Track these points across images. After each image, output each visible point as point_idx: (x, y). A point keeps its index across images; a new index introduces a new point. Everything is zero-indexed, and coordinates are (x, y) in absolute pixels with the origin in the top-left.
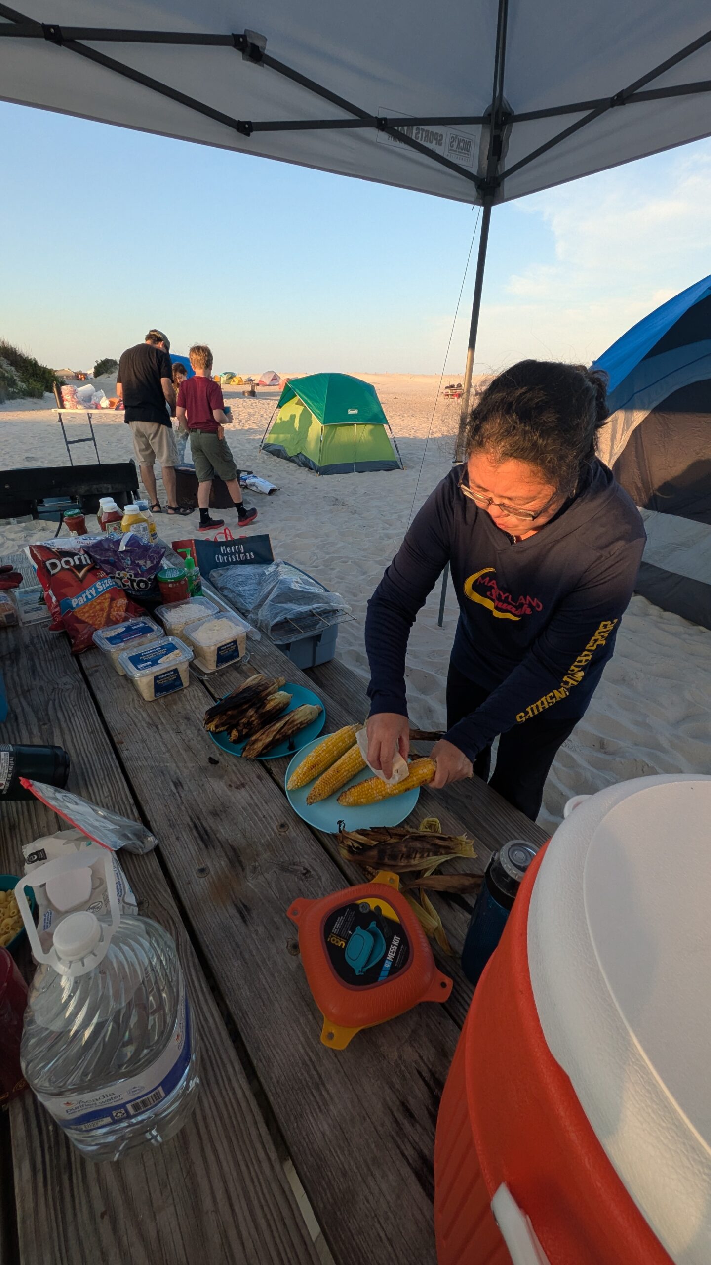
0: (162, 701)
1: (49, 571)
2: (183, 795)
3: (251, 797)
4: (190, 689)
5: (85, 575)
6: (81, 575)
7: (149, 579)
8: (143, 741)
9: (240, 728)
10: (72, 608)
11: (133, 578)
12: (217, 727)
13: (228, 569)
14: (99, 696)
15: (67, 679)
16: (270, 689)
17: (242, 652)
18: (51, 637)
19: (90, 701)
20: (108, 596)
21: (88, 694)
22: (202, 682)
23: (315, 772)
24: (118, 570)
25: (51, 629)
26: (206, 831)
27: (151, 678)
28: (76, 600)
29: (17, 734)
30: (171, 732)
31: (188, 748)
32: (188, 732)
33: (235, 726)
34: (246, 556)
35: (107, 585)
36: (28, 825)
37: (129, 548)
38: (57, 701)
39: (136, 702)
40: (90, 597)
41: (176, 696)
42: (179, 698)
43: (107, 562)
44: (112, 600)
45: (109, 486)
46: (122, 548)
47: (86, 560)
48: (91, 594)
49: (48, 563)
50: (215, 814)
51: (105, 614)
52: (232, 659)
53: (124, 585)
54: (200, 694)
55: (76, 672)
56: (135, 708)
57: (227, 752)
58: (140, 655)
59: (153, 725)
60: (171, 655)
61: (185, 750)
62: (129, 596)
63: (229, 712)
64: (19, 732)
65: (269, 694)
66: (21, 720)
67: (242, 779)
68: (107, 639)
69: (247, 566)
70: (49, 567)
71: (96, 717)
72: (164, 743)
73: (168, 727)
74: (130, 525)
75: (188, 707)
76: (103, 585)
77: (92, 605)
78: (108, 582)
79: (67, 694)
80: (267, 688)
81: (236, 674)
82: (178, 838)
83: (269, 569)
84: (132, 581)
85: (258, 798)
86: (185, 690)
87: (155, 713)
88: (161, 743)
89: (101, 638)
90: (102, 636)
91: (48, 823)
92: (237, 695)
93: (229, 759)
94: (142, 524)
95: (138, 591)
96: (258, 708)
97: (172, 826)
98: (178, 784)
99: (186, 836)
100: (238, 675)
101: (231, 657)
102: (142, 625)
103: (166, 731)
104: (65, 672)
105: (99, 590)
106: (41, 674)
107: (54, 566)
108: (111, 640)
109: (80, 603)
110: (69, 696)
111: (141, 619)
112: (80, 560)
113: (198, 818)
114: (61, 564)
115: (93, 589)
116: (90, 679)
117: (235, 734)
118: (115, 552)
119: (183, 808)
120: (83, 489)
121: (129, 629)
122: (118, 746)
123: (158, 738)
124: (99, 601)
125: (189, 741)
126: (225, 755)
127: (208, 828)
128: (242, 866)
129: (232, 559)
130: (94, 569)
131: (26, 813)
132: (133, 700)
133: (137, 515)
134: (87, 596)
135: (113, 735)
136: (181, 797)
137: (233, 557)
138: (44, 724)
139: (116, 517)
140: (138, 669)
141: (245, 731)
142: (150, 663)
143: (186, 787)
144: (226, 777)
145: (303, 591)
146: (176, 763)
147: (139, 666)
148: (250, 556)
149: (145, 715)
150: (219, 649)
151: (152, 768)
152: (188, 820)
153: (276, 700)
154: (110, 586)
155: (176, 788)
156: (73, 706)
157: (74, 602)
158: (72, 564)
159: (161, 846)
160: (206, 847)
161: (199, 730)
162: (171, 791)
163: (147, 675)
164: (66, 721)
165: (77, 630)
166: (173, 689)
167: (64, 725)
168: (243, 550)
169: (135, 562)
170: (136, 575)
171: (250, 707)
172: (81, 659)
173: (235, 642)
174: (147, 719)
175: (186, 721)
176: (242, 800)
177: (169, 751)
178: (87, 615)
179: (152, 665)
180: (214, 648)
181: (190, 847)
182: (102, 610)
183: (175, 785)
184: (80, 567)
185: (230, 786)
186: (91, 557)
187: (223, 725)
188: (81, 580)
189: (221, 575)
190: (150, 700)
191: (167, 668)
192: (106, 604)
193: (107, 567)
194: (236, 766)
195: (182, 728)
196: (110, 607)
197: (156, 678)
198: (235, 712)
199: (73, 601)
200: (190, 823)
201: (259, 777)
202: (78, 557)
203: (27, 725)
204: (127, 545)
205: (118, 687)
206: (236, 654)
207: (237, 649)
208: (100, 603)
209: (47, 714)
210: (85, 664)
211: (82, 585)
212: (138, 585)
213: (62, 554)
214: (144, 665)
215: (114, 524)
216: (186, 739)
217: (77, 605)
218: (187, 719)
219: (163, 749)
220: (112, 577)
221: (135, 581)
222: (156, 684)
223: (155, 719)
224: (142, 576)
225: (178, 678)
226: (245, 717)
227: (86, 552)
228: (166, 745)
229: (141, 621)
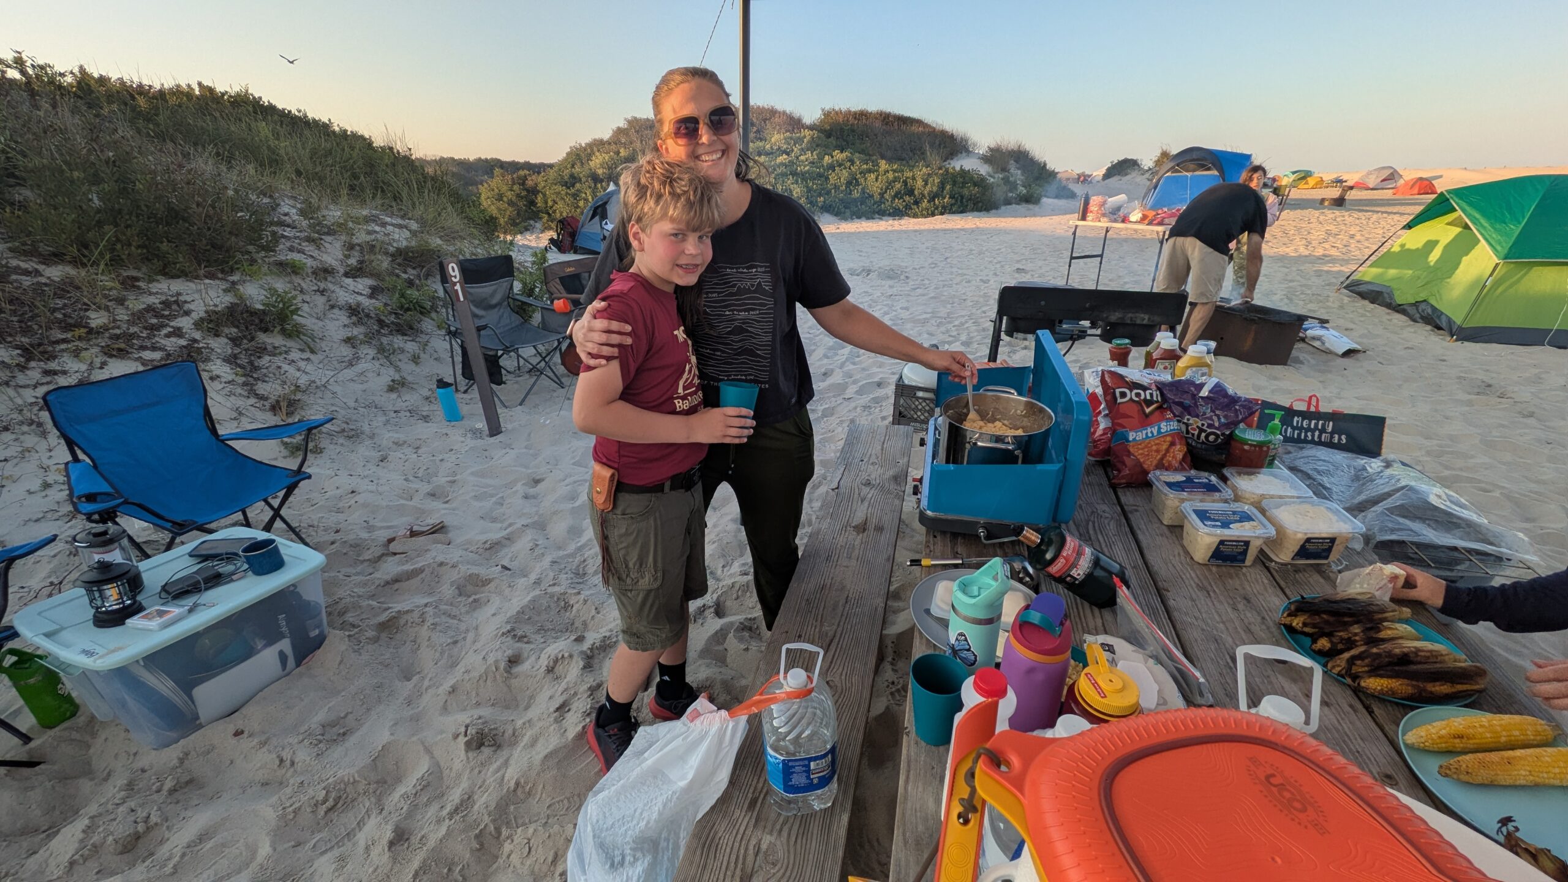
0: (1214, 569)
1: (1116, 399)
4: (1252, 571)
5: (1152, 412)
6: (1148, 410)
7: (1223, 434)
8: (1193, 600)
9: (1335, 640)
10: (1128, 441)
11: (1204, 427)
12: (1305, 624)
14: (1141, 537)
15: (1102, 508)
16: (1387, 615)
17: (1334, 556)
19: (1130, 536)
20: (1169, 439)
21: (1127, 529)
22: (1268, 568)
23: (1458, 744)
24: (1189, 414)
27: (1217, 540)
28: (1134, 434)
30: (1226, 605)
33: (1329, 635)
34: (1333, 438)
35: (1172, 428)
37: (1212, 395)
39: (1183, 557)
40: (1150, 435)
41: (1232, 571)
42: (1237, 575)
43: (1180, 404)
44: (1172, 444)
45: (1146, 317)
46: (1204, 393)
47: (1157, 396)
48: (1152, 432)
49: (1118, 391)
51: (1159, 457)
52: (1315, 558)
53: (1188, 432)
54: (1266, 581)
55: (1117, 505)
56: (1181, 562)
58: (1206, 511)
59: (1201, 588)
60: (1245, 525)
61: (1245, 630)
62: (1190, 447)
63: (1325, 616)
65: (1386, 620)
68: (1164, 483)
70: (1118, 394)
71: (1137, 553)
72: (1217, 612)
73: (1222, 598)
75: (1249, 589)
76: (1168, 426)
77: (1149, 443)
79: (1106, 522)
80: (1385, 612)
81: (1319, 577)
84: (1201, 430)
86: (1244, 570)
87: (1206, 578)
88: (1213, 610)
89: (1158, 480)
90: (1161, 478)
92: (1336, 602)
95: (1203, 442)
96: (1371, 629)
100: (1322, 580)
101: (1318, 556)
102: (1205, 481)
103: (1220, 602)
104: (1102, 500)
105: (1162, 431)
107: (1123, 395)
108: (1170, 485)
109: (1137, 439)
110: (1110, 526)
111: (1206, 474)
112: (1151, 395)
114: (1131, 395)
115: (1156, 427)
116: (1130, 516)
117: (1324, 643)
118: (1194, 396)
121: (1189, 480)
122: (1163, 592)
123: (1210, 604)
124: (1157, 442)
125: (1251, 624)
129: (1306, 436)
130: (1162, 408)
132: (1179, 554)
134: (1147, 433)
137: (1309, 434)
140: (1203, 525)
142: (1219, 523)
147: (1205, 523)
148: (1341, 439)
149: (1193, 575)
150: (1308, 540)
151: (1203, 630)
153: (1395, 632)
154: (1174, 429)
156: (1113, 536)
157: (1131, 436)
158: (1143, 397)
161: (1263, 618)
163: (1214, 535)
165: (1124, 464)
166: (1232, 561)
168: (1330, 429)
169: (1215, 412)
170: (1210, 426)
171: (1357, 622)
172: (1121, 494)
173: (1333, 540)
174: (1196, 580)
175: (1245, 602)
177: (1223, 622)
178: (1141, 451)
179: (1221, 527)
180: (1301, 537)
182: (1158, 451)
184: (1149, 403)
186: (1162, 394)
187: (1314, 626)
188: (1147, 416)
189: (1289, 453)
190: (1201, 562)
191: (1238, 537)
192: (1165, 447)
193: (1177, 410)
195: (1241, 607)
196: (1167, 451)
197: (1222, 542)
198: (1331, 619)
199: (1130, 434)
201: (1351, 706)
202: (1150, 391)
204: (1210, 392)
205: (1162, 535)
206: (1324, 554)
207: (1329, 550)
208: (1158, 444)
210: (1123, 499)
211: (1145, 421)
212: (1207, 437)
213: (1134, 385)
214: (1213, 523)
215: (1167, 363)
216: (1246, 621)
217: (1134, 439)
218: (1248, 601)
219: (1217, 617)
220: (1179, 421)
221: (1205, 431)
222: (1218, 548)
223: (1206, 584)
224: (1216, 428)
225: (1245, 553)
226: (1346, 630)
227: (1158, 388)
228: (1220, 616)
229: (1205, 477)
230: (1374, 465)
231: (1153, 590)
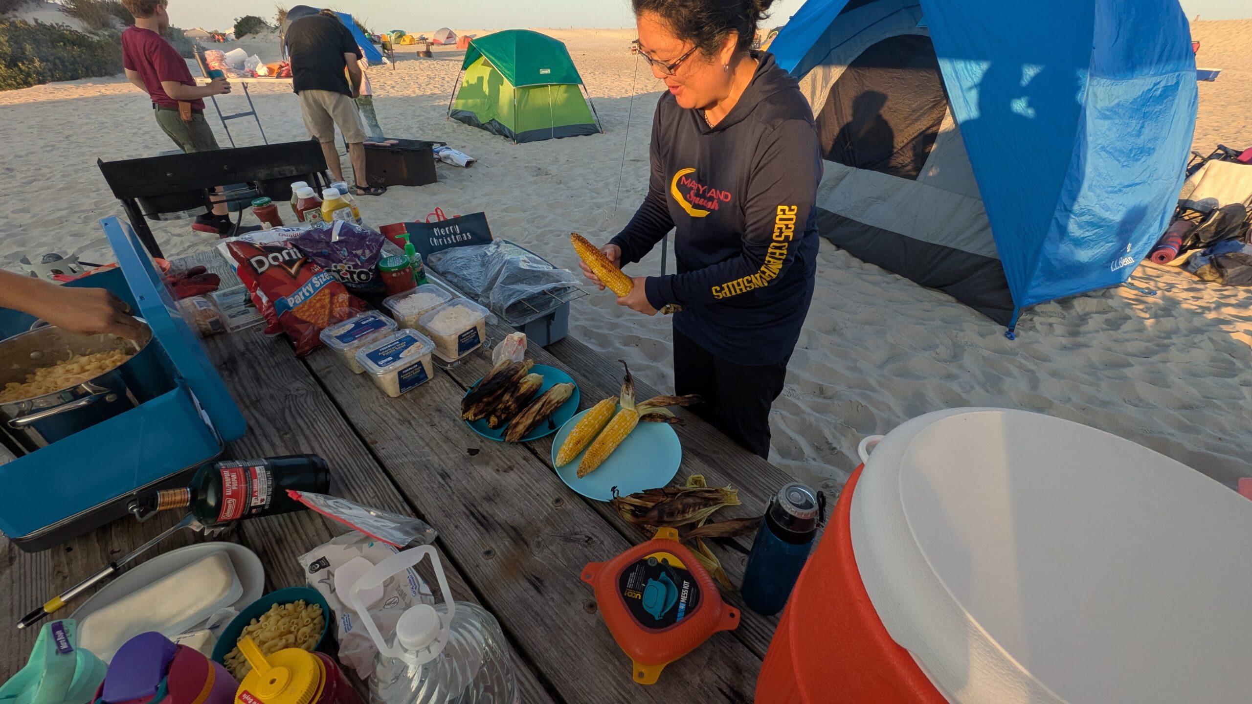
0: (408, 396)
1: (256, 270)
2: (452, 485)
3: (521, 478)
4: (435, 381)
5: (298, 271)
6: (293, 271)
7: (370, 270)
8: (399, 438)
9: (498, 414)
10: (290, 308)
11: (352, 269)
12: (475, 415)
13: (446, 253)
14: (339, 399)
15: (297, 384)
16: (521, 372)
17: (482, 338)
18: (268, 341)
19: (330, 403)
20: (327, 291)
21: (325, 397)
22: (446, 372)
23: (580, 447)
24: (334, 262)
25: (266, 332)
26: (483, 516)
27: (396, 374)
28: (292, 299)
29: (257, 447)
30: (425, 426)
31: (448, 439)
32: (444, 424)
33: (494, 412)
34: (462, 237)
35: (324, 280)
36: (295, 536)
37: (343, 238)
38: (293, 409)
39: (381, 400)
40: (307, 294)
41: (422, 389)
42: (427, 391)
43: (320, 255)
44: (333, 295)
45: (293, 168)
46: (335, 238)
47: (295, 254)
48: (308, 291)
49: (253, 261)
50: (489, 499)
51: (327, 312)
52: (473, 346)
53: (343, 278)
54: (448, 385)
55: (307, 376)
56: (381, 406)
57: (487, 439)
58: (378, 351)
59: (404, 421)
60: (412, 348)
61: (444, 442)
62: (349, 290)
63: (485, 400)
64: (259, 444)
65: (521, 377)
66: (258, 432)
67: (508, 463)
68: (337, 337)
69: (466, 247)
70: (255, 265)
71: (341, 420)
72: (421, 438)
73: (421, 421)
74: (331, 211)
75: (438, 399)
76: (320, 280)
77: (311, 302)
78: (325, 277)
79: (302, 400)
80: (517, 372)
81: (480, 361)
82: (456, 527)
83: (490, 249)
84: (352, 273)
85: (528, 478)
86: (430, 383)
87: (404, 408)
88: (417, 438)
89: (329, 337)
90: (331, 334)
91: (316, 531)
92: (489, 382)
93: (491, 445)
94: (345, 209)
95: (359, 283)
96: (513, 393)
97: (448, 516)
98: (444, 475)
99: (464, 523)
100: (482, 362)
101: (472, 344)
102: (371, 319)
103: (421, 425)
104: (295, 378)
105: (317, 286)
106: (268, 381)
107: (261, 263)
108: (342, 338)
109: (297, 302)
110: (306, 402)
111: (370, 313)
112: (289, 254)
113: (473, 505)
114: (268, 261)
115: (310, 285)
116: (324, 381)
117: (493, 420)
118: (328, 243)
119: (455, 498)
120: (262, 173)
121: (358, 325)
122: (372, 446)
123: (414, 433)
124: (317, 298)
125: (447, 432)
126: (485, 441)
127: (485, 514)
128: (526, 543)
129: (447, 241)
130: (306, 264)
131: (290, 526)
132: (377, 398)
133: (338, 200)
134: (304, 294)
135: (364, 435)
136: (450, 487)
137: (449, 239)
138: (286, 434)
139: (314, 204)
140: (380, 366)
141: (503, 416)
142: (390, 358)
143: (453, 477)
144: (492, 463)
145: (533, 271)
146: (438, 455)
147: (380, 363)
148: (467, 236)
149: (394, 412)
150: (460, 337)
151: (414, 463)
152: (464, 508)
153: (528, 383)
154: (327, 281)
155: (444, 479)
156: (313, 412)
157: (291, 301)
158: (281, 260)
159: (441, 537)
160: (487, 530)
161: (454, 420)
162: (439, 482)
163: (392, 371)
164: (308, 427)
165: (299, 332)
166: (419, 382)
167: (308, 432)
168: (458, 231)
169: (352, 253)
170: (356, 266)
171: (505, 392)
172: (309, 362)
173: (475, 328)
174: (397, 416)
175: (438, 413)
176: (513, 482)
177: (427, 444)
178: (307, 314)
179: (394, 360)
180: (455, 337)
181: (471, 533)
182: (323, 307)
183: (442, 476)
184: (291, 263)
185: (498, 470)
186: (300, 251)
187: (481, 412)
189: (440, 259)
190: (396, 396)
191: (410, 362)
192: (327, 300)
193: (321, 261)
194: (500, 451)
195: (436, 420)
196: (331, 303)
197: (400, 373)
198: (490, 399)
199: (289, 300)
200: (466, 511)
201: (525, 458)
202: (287, 251)
203: (266, 436)
204: (340, 235)
205: (358, 387)
206: (476, 341)
207: (477, 336)
208: (320, 300)
209: (286, 423)
210: (314, 366)
211: (296, 283)
212: (359, 277)
213: (267, 250)
214: (385, 361)
215: (313, 212)
216: (443, 431)
217: (295, 304)
218: (439, 410)
219: (421, 443)
220: (328, 271)
221: (354, 273)
222: (400, 380)
223: (405, 414)
224: (361, 267)
225: (423, 371)
226: (501, 402)
227: (294, 246)
228: (423, 439)
229: (371, 316)
230: (491, 249)
231: (363, 449)
